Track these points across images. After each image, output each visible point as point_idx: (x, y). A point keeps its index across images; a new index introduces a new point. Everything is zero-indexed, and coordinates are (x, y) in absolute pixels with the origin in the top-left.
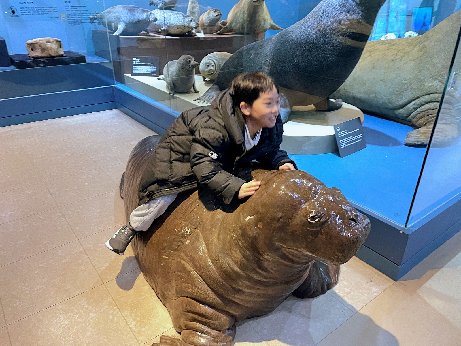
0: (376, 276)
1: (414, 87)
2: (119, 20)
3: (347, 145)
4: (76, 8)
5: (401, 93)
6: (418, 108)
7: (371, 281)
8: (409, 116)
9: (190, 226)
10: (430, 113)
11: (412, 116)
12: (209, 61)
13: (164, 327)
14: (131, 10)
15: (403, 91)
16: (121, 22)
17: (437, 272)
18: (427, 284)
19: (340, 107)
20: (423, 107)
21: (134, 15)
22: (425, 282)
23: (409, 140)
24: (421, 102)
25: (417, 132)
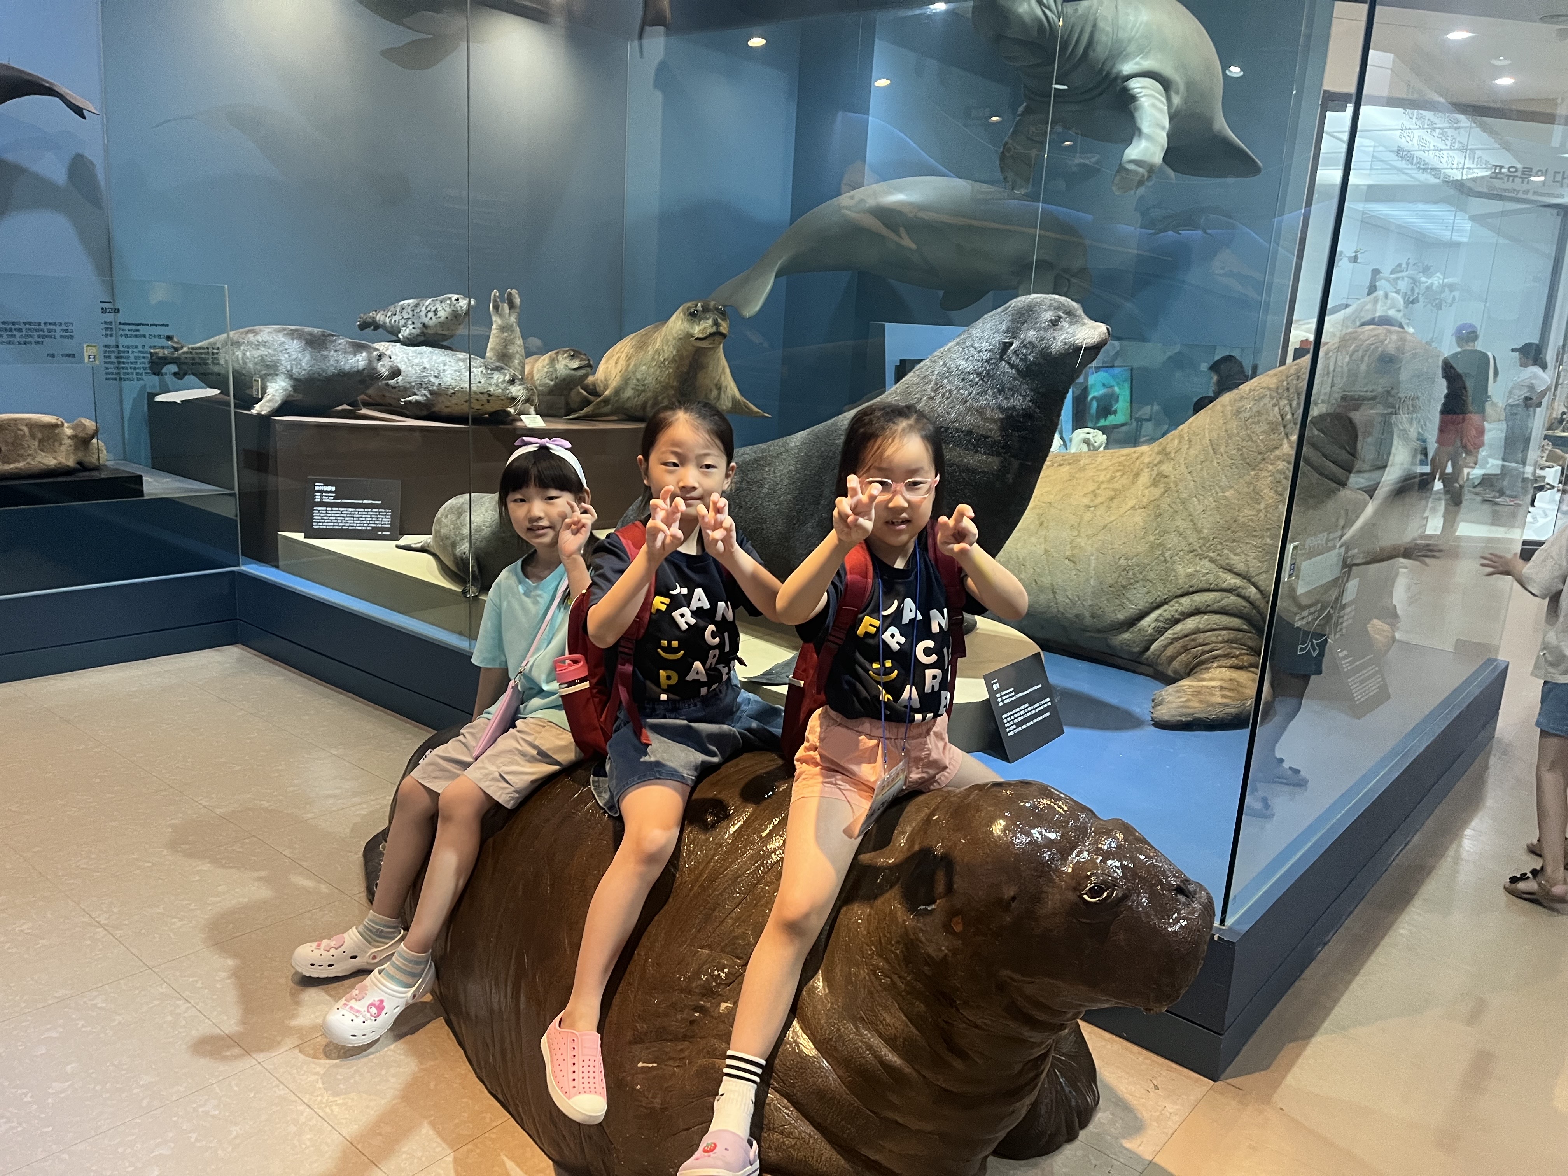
0: (1164, 1073)
1: (1152, 575)
2: (271, 369)
3: (1020, 729)
4: (138, 330)
5: (1119, 590)
6: (1167, 629)
7: (1157, 1088)
8: (1148, 649)
10: (1200, 641)
11: (1155, 650)
14: (316, 343)
15: (1124, 587)
16: (277, 375)
17: (1304, 1047)
18: (1290, 1080)
20: (1179, 627)
21: (326, 356)
22: (1284, 1077)
23: (1164, 713)
24: (1172, 613)
25: (1178, 691)
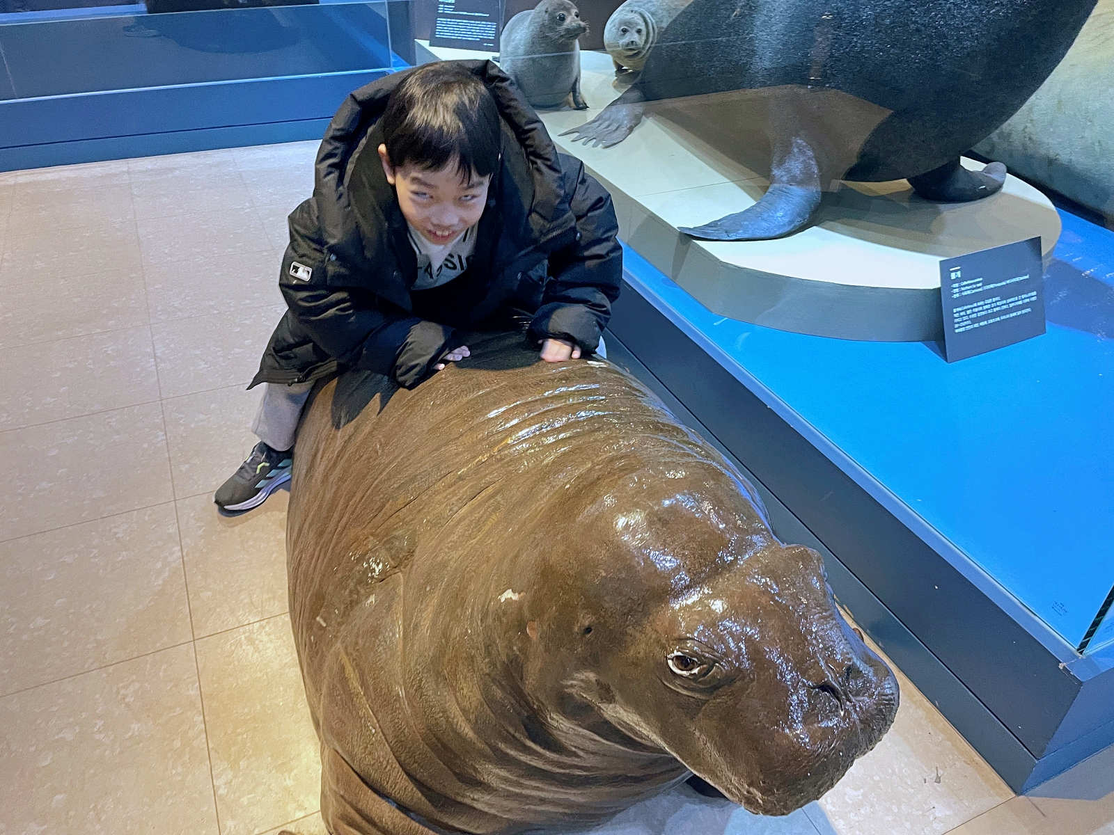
0: (959, 764)
3: (975, 326)
9: (383, 554)
12: (630, 16)
13: (299, 805)
19: (996, 189)
